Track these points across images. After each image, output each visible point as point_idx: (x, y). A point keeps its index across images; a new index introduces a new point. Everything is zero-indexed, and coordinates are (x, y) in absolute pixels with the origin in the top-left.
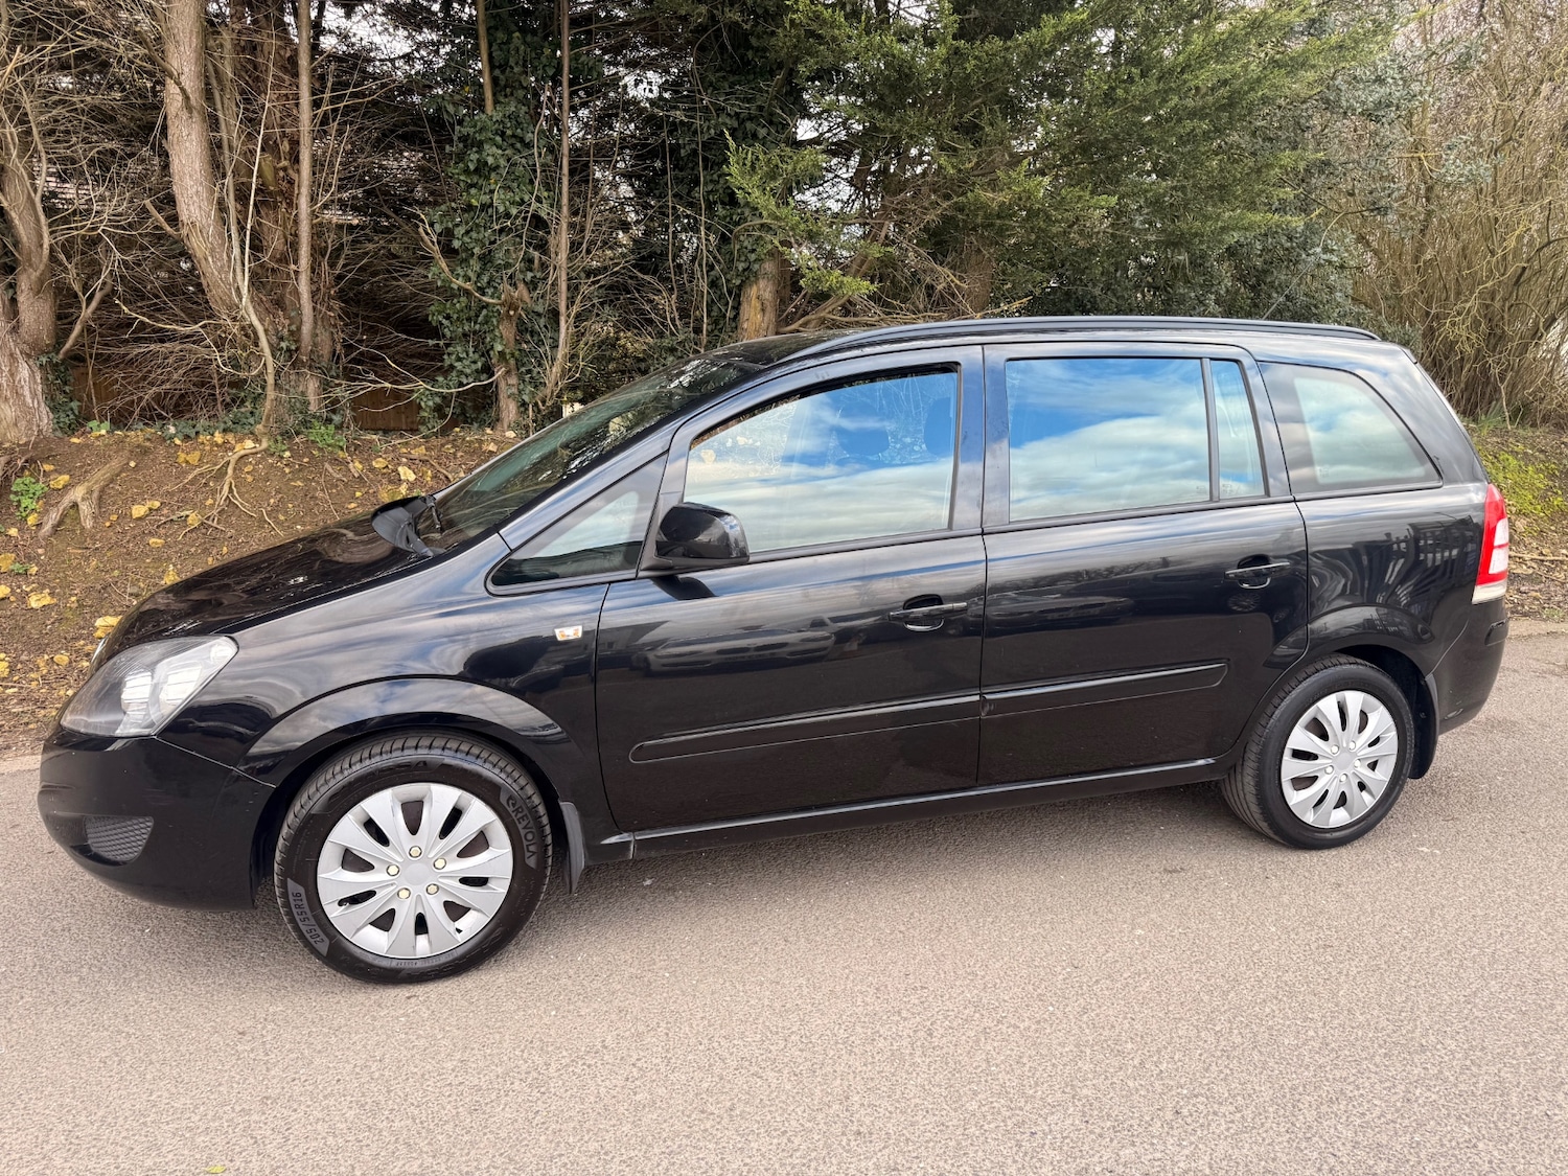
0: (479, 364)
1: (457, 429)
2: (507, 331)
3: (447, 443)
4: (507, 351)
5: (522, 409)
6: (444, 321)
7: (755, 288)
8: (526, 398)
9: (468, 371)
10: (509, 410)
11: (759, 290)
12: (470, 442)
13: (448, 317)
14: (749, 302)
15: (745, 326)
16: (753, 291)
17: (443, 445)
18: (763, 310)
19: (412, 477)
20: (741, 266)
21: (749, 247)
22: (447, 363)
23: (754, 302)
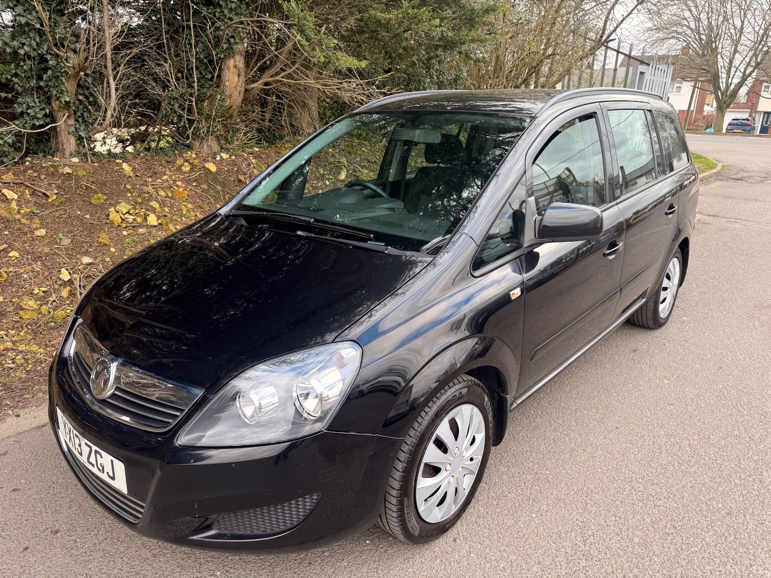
0: (47, 111)
1: (29, 159)
2: (70, 86)
3: (27, 168)
4: (72, 101)
5: (79, 142)
6: (14, 79)
7: (232, 60)
8: (83, 134)
9: (40, 116)
10: (70, 143)
11: (235, 61)
12: (47, 167)
13: (16, 75)
14: (229, 69)
15: (227, 84)
16: (231, 63)
17: (25, 171)
18: (239, 75)
19: (16, 197)
20: (225, 46)
21: (230, 35)
22: (20, 110)
23: (232, 69)
